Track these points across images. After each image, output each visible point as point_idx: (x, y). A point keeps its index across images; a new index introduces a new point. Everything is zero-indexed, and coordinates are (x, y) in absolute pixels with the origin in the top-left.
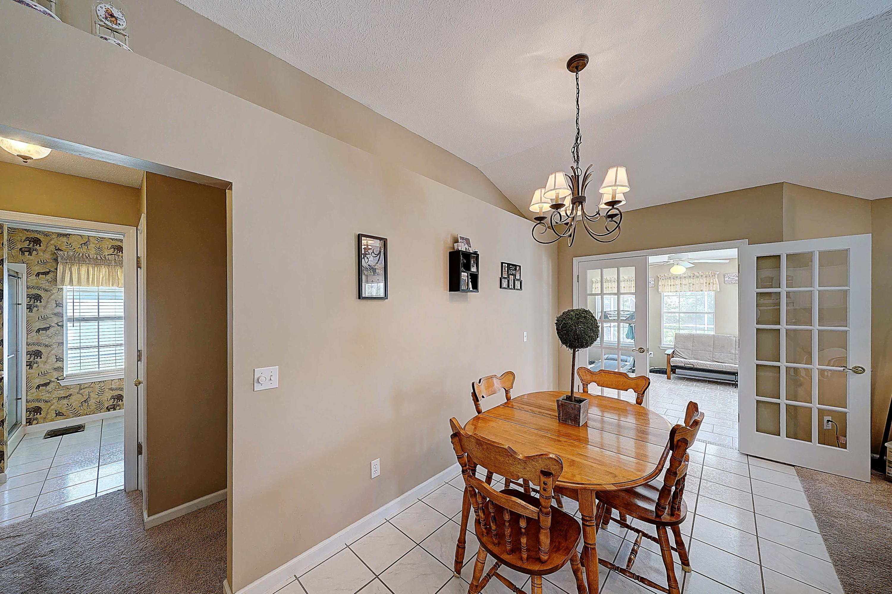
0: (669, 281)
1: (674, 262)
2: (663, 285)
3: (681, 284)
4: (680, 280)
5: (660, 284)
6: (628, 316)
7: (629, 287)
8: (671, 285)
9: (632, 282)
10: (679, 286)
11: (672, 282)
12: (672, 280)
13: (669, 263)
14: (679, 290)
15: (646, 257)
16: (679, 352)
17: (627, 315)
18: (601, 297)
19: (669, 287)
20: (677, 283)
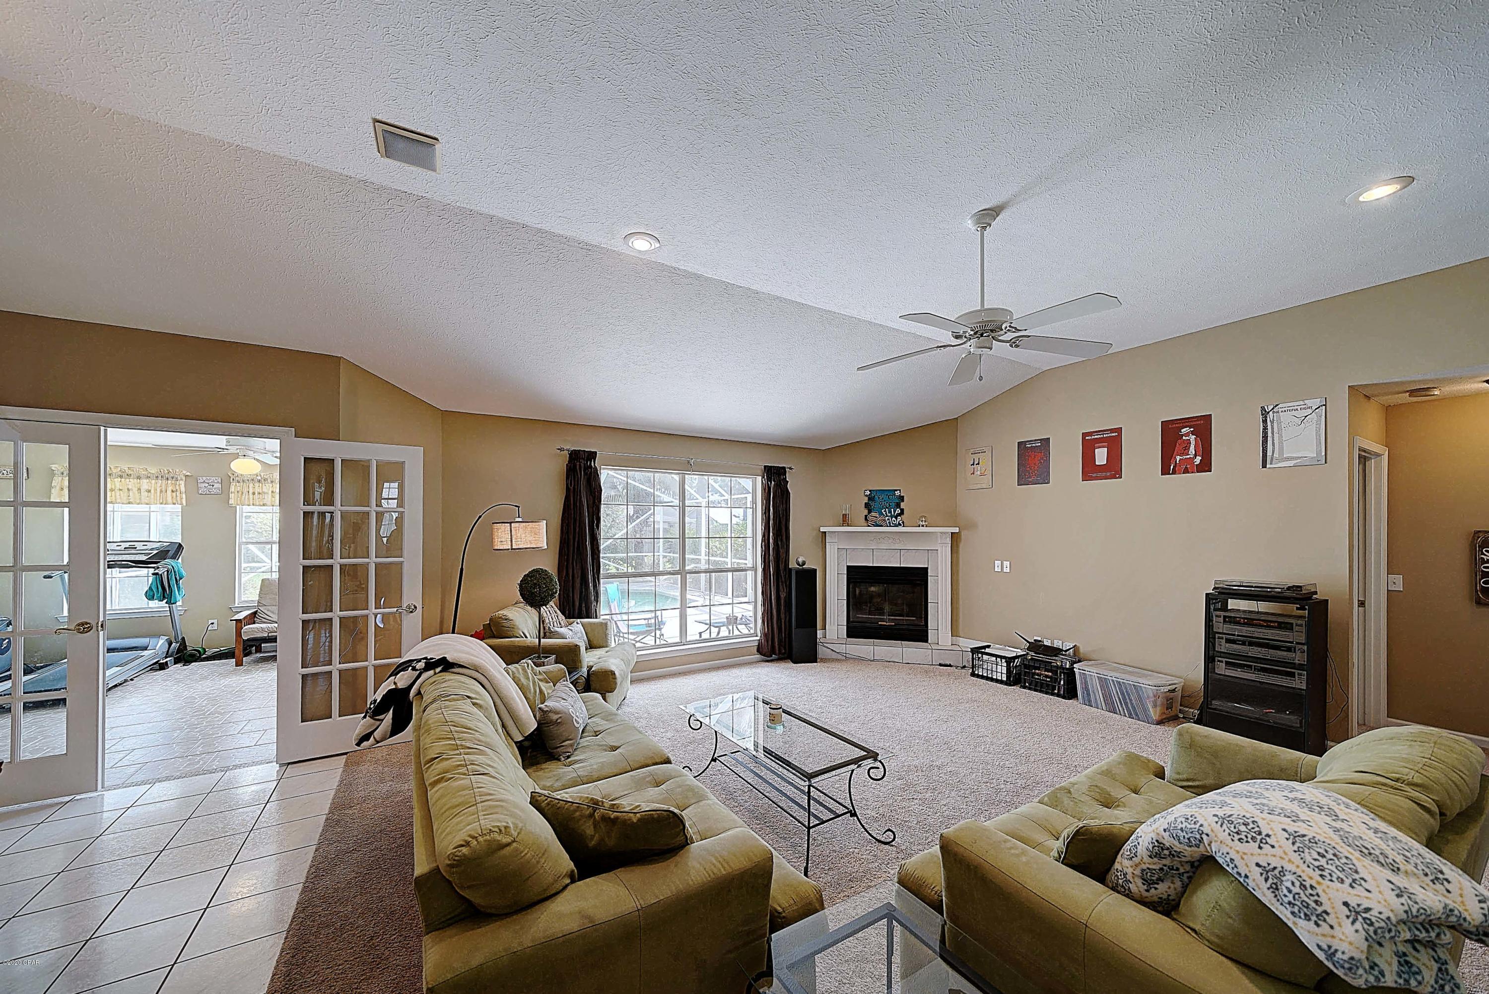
0: (251, 485)
1: (238, 451)
2: (238, 492)
3: (272, 492)
4: (271, 485)
5: (232, 489)
6: (155, 552)
7: (161, 491)
8: (254, 493)
9: (169, 482)
10: (270, 496)
11: (256, 487)
12: (257, 484)
13: (226, 452)
14: (269, 503)
15: (100, 430)
16: (266, 612)
17: (152, 549)
18: (15, 510)
19: (251, 496)
20: (266, 491)
